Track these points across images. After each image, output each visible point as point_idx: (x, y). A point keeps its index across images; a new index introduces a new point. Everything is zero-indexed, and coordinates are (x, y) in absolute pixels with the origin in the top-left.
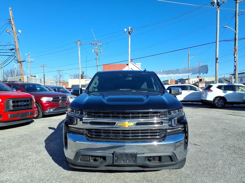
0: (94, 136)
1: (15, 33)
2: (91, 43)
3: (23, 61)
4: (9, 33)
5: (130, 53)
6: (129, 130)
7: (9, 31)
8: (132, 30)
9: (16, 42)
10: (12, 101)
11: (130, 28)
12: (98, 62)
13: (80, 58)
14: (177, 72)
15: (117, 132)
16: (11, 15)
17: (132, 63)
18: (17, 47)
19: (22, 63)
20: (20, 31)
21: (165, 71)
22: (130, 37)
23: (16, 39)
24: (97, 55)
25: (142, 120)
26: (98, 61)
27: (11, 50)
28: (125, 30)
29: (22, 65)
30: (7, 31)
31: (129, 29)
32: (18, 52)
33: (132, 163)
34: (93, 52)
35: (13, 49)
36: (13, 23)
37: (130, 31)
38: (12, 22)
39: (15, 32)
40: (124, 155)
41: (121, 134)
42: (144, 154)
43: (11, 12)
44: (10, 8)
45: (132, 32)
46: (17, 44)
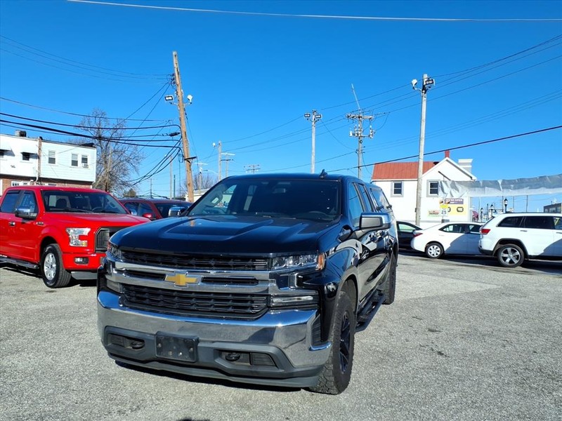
0: (133, 299)
1: (181, 102)
2: (348, 117)
3: (192, 158)
4: (171, 101)
5: (423, 135)
6: (191, 292)
7: (170, 98)
8: (430, 82)
9: (182, 119)
10: (109, 231)
11: (426, 76)
12: (361, 159)
13: (313, 151)
14: (540, 182)
15: (168, 294)
16: (175, 65)
17: (447, 158)
18: (184, 129)
19: (191, 161)
20: (190, 97)
21: (508, 181)
22: (424, 99)
23: (182, 112)
24: (360, 142)
25: (213, 273)
26: (361, 155)
27: (172, 135)
28: (414, 81)
29: (190, 166)
30: (167, 98)
31: (423, 80)
32: (185, 140)
33: (187, 359)
34: (351, 135)
35: (176, 134)
36: (178, 81)
37: (425, 84)
38: (177, 79)
39: (180, 99)
40: (172, 341)
41: (176, 298)
42: (213, 342)
43: (175, 61)
44: (174, 53)
45: (429, 85)
46: (183, 123)
